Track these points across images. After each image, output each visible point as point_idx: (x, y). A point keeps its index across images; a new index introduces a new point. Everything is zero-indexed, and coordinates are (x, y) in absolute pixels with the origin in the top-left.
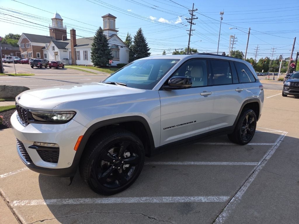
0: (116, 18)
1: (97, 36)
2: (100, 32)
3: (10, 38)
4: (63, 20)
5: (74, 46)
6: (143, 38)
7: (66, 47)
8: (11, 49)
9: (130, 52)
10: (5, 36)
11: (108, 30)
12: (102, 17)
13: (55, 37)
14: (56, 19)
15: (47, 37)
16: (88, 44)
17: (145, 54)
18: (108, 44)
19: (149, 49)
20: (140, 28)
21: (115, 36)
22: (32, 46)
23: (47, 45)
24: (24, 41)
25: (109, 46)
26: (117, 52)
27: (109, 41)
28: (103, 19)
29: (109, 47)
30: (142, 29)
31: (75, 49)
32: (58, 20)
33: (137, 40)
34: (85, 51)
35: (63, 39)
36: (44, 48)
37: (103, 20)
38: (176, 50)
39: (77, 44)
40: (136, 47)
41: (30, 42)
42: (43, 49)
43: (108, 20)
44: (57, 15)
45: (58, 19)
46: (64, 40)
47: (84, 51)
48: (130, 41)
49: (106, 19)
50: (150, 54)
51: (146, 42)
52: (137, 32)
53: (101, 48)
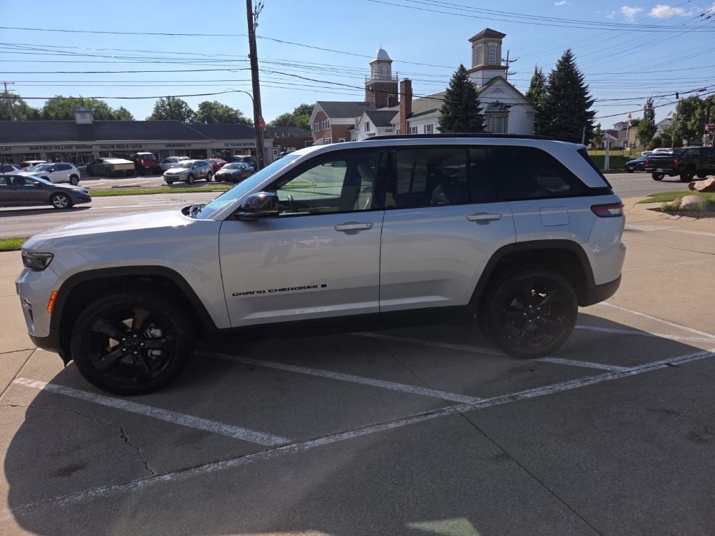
0: (504, 35)
1: (452, 87)
2: (461, 77)
3: (301, 113)
4: (391, 61)
5: (407, 118)
6: (576, 74)
7: (392, 122)
8: (298, 136)
9: (537, 116)
10: (294, 111)
11: (483, 68)
12: (470, 40)
13: (374, 102)
14: (378, 62)
15: (360, 104)
16: (436, 110)
17: (577, 115)
18: (479, 103)
19: (593, 101)
20: (568, 49)
21: (499, 82)
22: (332, 126)
23: (357, 121)
24: (320, 117)
25: (480, 107)
26: (503, 119)
27: (481, 95)
28: (471, 44)
29: (481, 109)
30: (572, 52)
31: (408, 123)
32: (381, 64)
33: (557, 84)
34: (429, 126)
35: (388, 105)
36: (352, 127)
37: (473, 47)
38: (677, 94)
39: (412, 111)
40: (552, 101)
41: (329, 119)
42: (350, 131)
43: (483, 45)
44: (382, 52)
45: (383, 62)
46: (390, 107)
47: (425, 126)
48: (541, 87)
49: (478, 44)
50: (594, 113)
51: (582, 85)
52: (559, 61)
53: (460, 115)
